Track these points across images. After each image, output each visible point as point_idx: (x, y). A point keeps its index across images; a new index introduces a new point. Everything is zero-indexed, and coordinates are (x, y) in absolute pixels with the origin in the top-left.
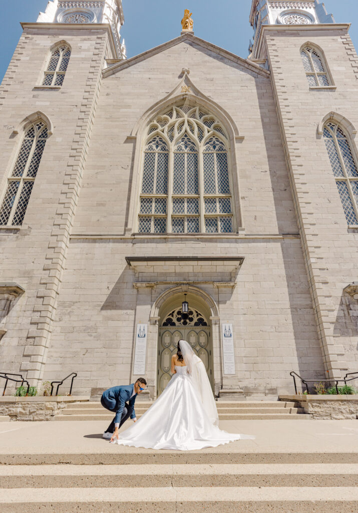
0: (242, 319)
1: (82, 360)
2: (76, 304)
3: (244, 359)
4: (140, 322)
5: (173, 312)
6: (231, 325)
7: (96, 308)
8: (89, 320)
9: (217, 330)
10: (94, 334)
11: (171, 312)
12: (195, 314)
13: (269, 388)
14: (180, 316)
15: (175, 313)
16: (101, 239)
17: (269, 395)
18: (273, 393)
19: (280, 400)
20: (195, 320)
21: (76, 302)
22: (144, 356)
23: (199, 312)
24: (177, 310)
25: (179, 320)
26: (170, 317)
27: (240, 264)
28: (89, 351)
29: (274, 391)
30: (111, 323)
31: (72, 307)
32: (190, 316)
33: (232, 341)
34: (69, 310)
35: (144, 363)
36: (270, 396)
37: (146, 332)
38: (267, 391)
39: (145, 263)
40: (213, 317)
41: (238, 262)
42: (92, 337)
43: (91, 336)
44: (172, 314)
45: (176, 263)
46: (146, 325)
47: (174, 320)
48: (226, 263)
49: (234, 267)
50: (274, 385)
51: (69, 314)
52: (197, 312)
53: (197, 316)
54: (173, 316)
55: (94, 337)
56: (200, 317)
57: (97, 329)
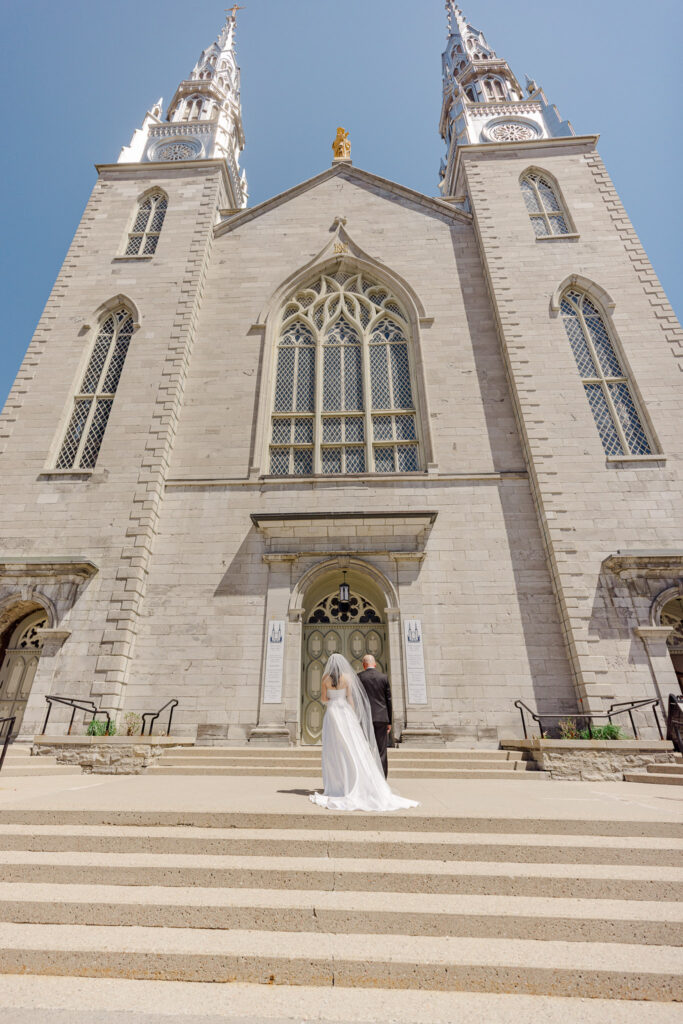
0: (436, 612)
1: (184, 678)
2: (174, 589)
3: (441, 678)
4: (274, 618)
5: (326, 600)
6: (419, 622)
7: (206, 595)
8: (194, 614)
9: (397, 631)
10: (202, 637)
11: (322, 600)
12: (360, 603)
13: (483, 728)
14: (336, 607)
15: (329, 602)
16: (213, 485)
17: (484, 740)
18: (491, 737)
19: (502, 748)
20: (361, 612)
21: (175, 586)
22: (281, 673)
23: (367, 600)
24: (332, 596)
25: (334, 613)
26: (321, 608)
27: (432, 522)
28: (194, 663)
29: (492, 733)
30: (228, 619)
31: (169, 593)
32: (353, 607)
33: (421, 649)
34: (164, 598)
35: (280, 684)
36: (485, 742)
37: (283, 634)
38: (480, 734)
39: (280, 523)
40: (389, 609)
41: (429, 519)
42: (200, 642)
43: (197, 639)
44: (323, 604)
45: (330, 522)
46: (283, 623)
47: (328, 613)
48: (409, 520)
49: (422, 528)
50: (492, 725)
51: (163, 603)
52: (363, 600)
53: (365, 606)
54: (324, 606)
55: (203, 642)
56: (368, 607)
57: (206, 628)
